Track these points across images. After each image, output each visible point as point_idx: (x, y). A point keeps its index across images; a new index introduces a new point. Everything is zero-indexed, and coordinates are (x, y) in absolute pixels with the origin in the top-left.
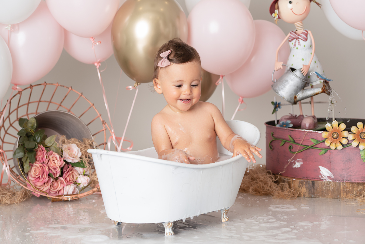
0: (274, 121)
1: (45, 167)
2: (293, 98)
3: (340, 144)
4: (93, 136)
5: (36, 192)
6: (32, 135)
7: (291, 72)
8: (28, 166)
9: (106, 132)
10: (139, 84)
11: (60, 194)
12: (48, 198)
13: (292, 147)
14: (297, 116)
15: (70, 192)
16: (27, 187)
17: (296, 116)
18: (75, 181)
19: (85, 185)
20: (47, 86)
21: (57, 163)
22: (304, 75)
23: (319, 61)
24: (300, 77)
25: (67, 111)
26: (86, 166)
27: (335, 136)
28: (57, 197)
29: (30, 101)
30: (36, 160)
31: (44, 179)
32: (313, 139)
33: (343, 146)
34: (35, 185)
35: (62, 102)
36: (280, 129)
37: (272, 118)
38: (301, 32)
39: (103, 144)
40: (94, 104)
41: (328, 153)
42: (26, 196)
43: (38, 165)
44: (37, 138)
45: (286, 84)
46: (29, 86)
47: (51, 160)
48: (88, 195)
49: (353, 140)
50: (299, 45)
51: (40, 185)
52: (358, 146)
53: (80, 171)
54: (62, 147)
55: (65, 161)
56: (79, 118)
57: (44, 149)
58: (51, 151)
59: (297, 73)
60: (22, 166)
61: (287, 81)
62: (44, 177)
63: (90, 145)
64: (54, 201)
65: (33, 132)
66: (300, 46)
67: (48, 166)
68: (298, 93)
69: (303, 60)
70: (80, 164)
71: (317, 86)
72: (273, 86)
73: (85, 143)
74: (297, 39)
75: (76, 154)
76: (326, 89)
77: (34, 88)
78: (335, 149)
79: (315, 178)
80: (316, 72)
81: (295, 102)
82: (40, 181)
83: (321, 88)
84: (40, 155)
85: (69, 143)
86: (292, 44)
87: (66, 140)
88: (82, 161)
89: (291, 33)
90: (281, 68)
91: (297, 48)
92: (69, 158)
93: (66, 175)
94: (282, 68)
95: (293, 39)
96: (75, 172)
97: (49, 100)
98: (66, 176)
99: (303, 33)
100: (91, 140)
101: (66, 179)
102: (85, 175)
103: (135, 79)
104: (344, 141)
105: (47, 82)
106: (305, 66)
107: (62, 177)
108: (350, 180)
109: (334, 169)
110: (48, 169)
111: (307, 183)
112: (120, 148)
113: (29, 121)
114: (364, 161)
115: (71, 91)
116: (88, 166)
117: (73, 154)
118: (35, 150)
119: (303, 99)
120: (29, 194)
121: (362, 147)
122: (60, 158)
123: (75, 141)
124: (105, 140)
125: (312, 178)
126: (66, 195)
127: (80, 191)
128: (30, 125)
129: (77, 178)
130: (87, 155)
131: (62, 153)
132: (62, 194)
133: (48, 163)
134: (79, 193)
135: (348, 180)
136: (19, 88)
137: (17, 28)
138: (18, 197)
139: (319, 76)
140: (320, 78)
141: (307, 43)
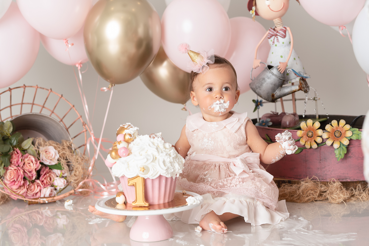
1: (20, 170)
2: (271, 96)
3: (315, 143)
4: (72, 139)
5: (14, 196)
6: (8, 139)
7: (268, 70)
8: (3, 169)
9: (86, 133)
10: (113, 85)
11: (37, 197)
12: (25, 201)
14: (279, 114)
15: (47, 195)
16: (4, 191)
17: (278, 113)
18: (52, 183)
19: (62, 187)
20: (26, 88)
21: (32, 166)
22: (281, 73)
23: (299, 57)
24: (277, 75)
25: (49, 115)
26: (63, 168)
28: (33, 200)
29: (12, 104)
30: (12, 164)
33: (318, 145)
34: (12, 189)
35: (44, 104)
37: (255, 116)
38: (280, 29)
39: (84, 145)
40: (75, 106)
41: (304, 152)
42: (4, 199)
43: (13, 169)
44: (13, 141)
45: (263, 82)
46: (7, 89)
47: (27, 163)
48: (64, 197)
49: (328, 138)
50: (277, 41)
52: (332, 145)
53: (58, 173)
54: (38, 150)
55: (41, 163)
57: (19, 152)
58: (27, 154)
59: (274, 71)
61: (264, 79)
62: (19, 180)
63: (68, 147)
64: (30, 203)
65: (9, 135)
66: (279, 43)
67: (23, 170)
68: (275, 91)
69: (282, 57)
70: (58, 166)
72: (251, 84)
73: (63, 145)
74: (275, 36)
77: (12, 91)
78: (310, 148)
79: (291, 178)
81: (273, 100)
82: (16, 184)
83: (298, 85)
84: (14, 160)
85: (46, 145)
86: (271, 41)
87: (42, 143)
88: (59, 164)
89: (270, 30)
90: (259, 66)
91: (276, 45)
92: (46, 160)
93: (43, 177)
95: (271, 36)
96: (52, 174)
97: (31, 102)
98: (43, 179)
99: (281, 30)
100: (69, 142)
101: (43, 181)
102: (63, 177)
103: (109, 81)
104: (319, 140)
105: (26, 85)
106: (283, 63)
107: (39, 179)
108: (326, 179)
109: (310, 168)
110: (23, 172)
111: (284, 182)
112: (98, 149)
113: (5, 124)
114: (339, 160)
115: (51, 93)
116: (65, 168)
117: (50, 156)
118: (11, 154)
119: (280, 97)
120: (7, 197)
121: (336, 145)
122: (36, 161)
123: (52, 143)
124: (85, 142)
125: (289, 177)
126: (43, 198)
127: (57, 193)
128: (5, 128)
129: (54, 180)
130: (65, 157)
131: (38, 156)
132: (39, 197)
133: (24, 166)
134: (56, 196)
135: (324, 179)
139: (296, 73)
140: (297, 75)
141: (286, 40)
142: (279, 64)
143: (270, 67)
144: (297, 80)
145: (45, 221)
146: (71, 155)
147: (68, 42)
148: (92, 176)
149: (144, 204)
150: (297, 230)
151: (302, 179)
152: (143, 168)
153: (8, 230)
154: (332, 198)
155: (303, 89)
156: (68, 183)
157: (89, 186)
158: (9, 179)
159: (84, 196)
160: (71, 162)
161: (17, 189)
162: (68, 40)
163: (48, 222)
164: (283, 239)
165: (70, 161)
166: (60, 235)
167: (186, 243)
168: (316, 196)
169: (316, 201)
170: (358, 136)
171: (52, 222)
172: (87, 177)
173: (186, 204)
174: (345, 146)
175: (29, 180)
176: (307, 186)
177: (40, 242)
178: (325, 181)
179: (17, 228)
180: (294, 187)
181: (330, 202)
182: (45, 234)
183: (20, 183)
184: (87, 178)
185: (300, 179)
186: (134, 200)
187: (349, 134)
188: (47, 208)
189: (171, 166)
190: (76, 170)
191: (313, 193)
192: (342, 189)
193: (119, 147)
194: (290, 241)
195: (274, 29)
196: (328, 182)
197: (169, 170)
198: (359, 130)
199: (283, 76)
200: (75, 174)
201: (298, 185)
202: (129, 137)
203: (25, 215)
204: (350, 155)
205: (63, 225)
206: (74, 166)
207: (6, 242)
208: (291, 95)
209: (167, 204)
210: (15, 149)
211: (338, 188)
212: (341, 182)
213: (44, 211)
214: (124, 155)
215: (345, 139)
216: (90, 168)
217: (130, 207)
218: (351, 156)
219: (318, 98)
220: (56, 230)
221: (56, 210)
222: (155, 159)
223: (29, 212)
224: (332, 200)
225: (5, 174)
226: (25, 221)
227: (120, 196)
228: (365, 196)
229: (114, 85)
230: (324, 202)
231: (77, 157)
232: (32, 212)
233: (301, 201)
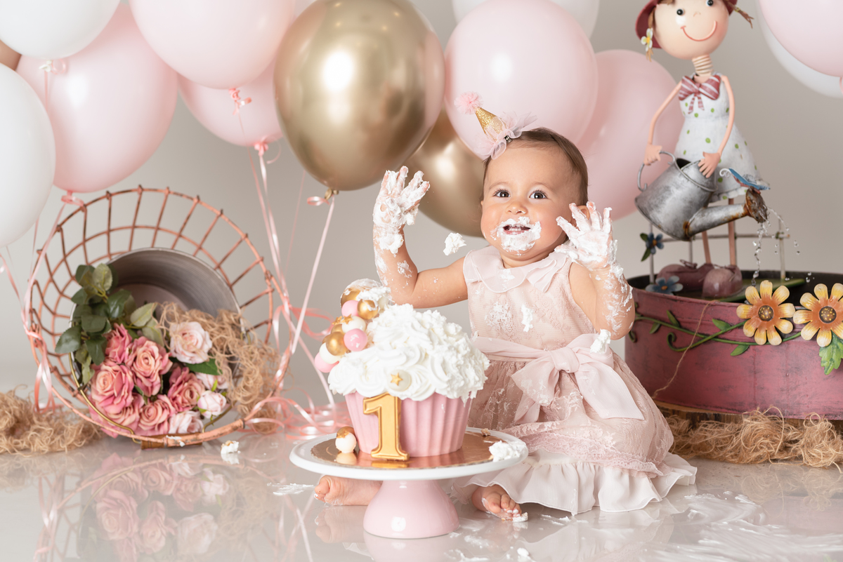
0: (646, 278)
1: (125, 373)
2: (682, 228)
3: (777, 333)
4: (241, 308)
5: (109, 428)
6: (101, 303)
7: (676, 168)
8: (89, 369)
9: (272, 297)
10: (335, 192)
11: (161, 432)
12: (134, 441)
13: (673, 336)
14: (698, 267)
15: (184, 429)
16: (90, 417)
17: (696, 265)
18: (194, 403)
19: (217, 414)
20: (144, 194)
21: (152, 364)
22: (705, 176)
23: (746, 143)
24: (698, 181)
25: (191, 251)
26: (221, 371)
28: (153, 440)
29: (112, 227)
30: (108, 358)
31: (124, 400)
32: (719, 320)
33: (782, 338)
34: (106, 412)
35: (182, 230)
36: (651, 295)
38: (706, 79)
39: (267, 322)
40: (249, 236)
41: (751, 352)
42: (89, 435)
43: (110, 369)
44: (112, 309)
45: (664, 195)
46: (103, 193)
47: (141, 357)
48: (221, 435)
49: (805, 324)
50: (699, 107)
51: (116, 412)
52: (814, 338)
53: (208, 381)
54: (167, 330)
55: (172, 359)
57: (125, 332)
58: (142, 339)
59: (691, 171)
61: (667, 189)
62: (123, 394)
63: (233, 325)
64: (146, 446)
65: (104, 295)
66: (704, 110)
67: (132, 372)
68: (692, 216)
69: (708, 141)
70: (209, 367)
72: (641, 200)
73: (221, 320)
74: (695, 96)
77: (114, 198)
78: (765, 344)
79: (721, 408)
81: (687, 234)
82: (116, 402)
83: (743, 204)
84: (114, 351)
85: (185, 320)
86: (686, 105)
87: (177, 315)
88: (212, 361)
89: (683, 81)
90: (657, 160)
91: (696, 115)
92: (182, 353)
93: (176, 390)
94: (659, 158)
95: (686, 94)
96: (196, 384)
97: (154, 224)
98: (176, 394)
99: (709, 81)
100: (235, 314)
101: (174, 399)
102: (218, 391)
103: (325, 182)
104: (786, 327)
105: (144, 186)
106: (709, 154)
107: (167, 394)
108: (799, 413)
109: (762, 388)
110: (133, 378)
111: (705, 417)
112: (298, 331)
113: (95, 271)
114: (829, 372)
115: (198, 205)
116: (224, 371)
117: (192, 344)
118: (106, 337)
119: (703, 229)
120: (95, 430)
121: (823, 340)
122: (161, 353)
123: (198, 316)
124: (270, 315)
125: (717, 407)
126: (174, 435)
127: (206, 426)
128: (97, 280)
129: (200, 397)
130: (225, 346)
131: (166, 342)
132: (166, 433)
133: (134, 365)
134: (203, 431)
135: (795, 413)
136: (77, 199)
137: (64, 66)
138: (68, 438)
139: (738, 178)
140: (741, 182)
141: (719, 104)
142: (701, 157)
143: (682, 163)
144: (740, 193)
145: (176, 486)
146: (239, 343)
147: (239, 94)
148: (283, 390)
149: (397, 455)
150: (732, 524)
151: (746, 413)
152: (399, 377)
153: (96, 503)
154: (810, 455)
155: (753, 213)
156: (230, 405)
157: (275, 413)
158: (100, 392)
159: (264, 435)
160: (237, 359)
161: (117, 414)
162: (239, 91)
163: (183, 488)
164: (701, 541)
165: (236, 356)
166: (208, 517)
167: (487, 545)
168: (776, 449)
169: (775, 460)
171: (191, 489)
172: (271, 393)
173: (490, 458)
175: (145, 396)
176: (756, 427)
177: (164, 532)
178: (796, 417)
179: (115, 500)
180: (726, 429)
181: (805, 464)
182: (176, 514)
183: (126, 400)
184: (273, 395)
185: (741, 411)
186: (376, 447)
188: (183, 457)
189: (459, 374)
190: (248, 375)
191: (768, 443)
192: (833, 437)
193: (346, 328)
194: (716, 546)
195: (693, 80)
196: (802, 420)
197: (454, 382)
200: (247, 384)
201: (737, 426)
202: (370, 308)
203: (134, 471)
205: (216, 495)
206: (244, 367)
207: (91, 529)
208: (726, 226)
209: (447, 458)
210: (117, 325)
211: (823, 435)
212: (831, 421)
213: (174, 464)
214: (357, 346)
216: (279, 373)
217: (367, 460)
219: (785, 235)
220: (200, 507)
221: (202, 462)
222: (424, 357)
223: (142, 465)
224: (810, 461)
225: (93, 380)
226: (134, 484)
227: (344, 436)
229: (338, 192)
230: (791, 465)
231: (250, 349)
232: (150, 465)
233: (741, 459)
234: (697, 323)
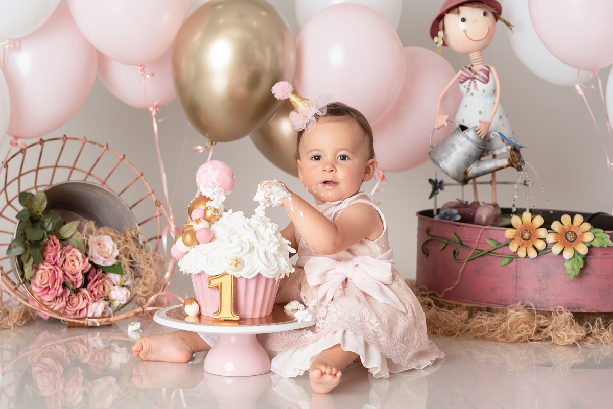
0: (432, 211)
1: (57, 271)
2: (463, 174)
3: (534, 249)
4: (139, 225)
5: (43, 312)
6: (38, 220)
7: (460, 131)
8: (31, 268)
9: (160, 219)
10: (214, 143)
11: (82, 316)
12: (62, 322)
13: (457, 251)
14: (469, 204)
15: (99, 313)
16: (28, 303)
17: (467, 203)
18: (106, 295)
19: (124, 302)
20: (68, 141)
21: (77, 265)
22: (480, 137)
23: (506, 115)
24: (475, 140)
25: (100, 183)
26: (125, 271)
27: (526, 235)
28: (77, 321)
29: (41, 166)
30: (45, 260)
31: (56, 291)
32: (491, 239)
33: (538, 252)
34: (41, 300)
35: (92, 169)
36: (440, 222)
37: (429, 205)
38: (480, 69)
39: (156, 238)
40: (144, 174)
41: (514, 263)
42: (27, 318)
43: (46, 268)
44: (46, 224)
45: (451, 150)
46: (38, 140)
47: (69, 260)
48: (127, 318)
49: (555, 243)
50: (475, 88)
51: (49, 300)
52: (561, 253)
53: (115, 279)
54: (87, 241)
55: (91, 262)
56: (119, 195)
57: (57, 242)
58: (69, 247)
59: (470, 134)
60: (22, 268)
61: (453, 146)
62: (55, 286)
63: (134, 238)
64: (71, 326)
65: (41, 214)
66: (478, 90)
67: (63, 271)
68: (470, 166)
69: (480, 113)
70: (116, 269)
71: (502, 156)
72: (432, 153)
73: (125, 235)
74: (472, 80)
75: (110, 252)
76: (516, 160)
77: (46, 144)
78: (525, 257)
79: (491, 303)
80: (500, 133)
81: (464, 179)
82: (50, 293)
83: (506, 158)
84: (50, 254)
85: (100, 234)
86: (465, 87)
87: (94, 229)
88: (120, 264)
89: (463, 70)
90: (444, 125)
91: (472, 94)
92: (98, 258)
93: (93, 286)
94: (446, 125)
95: (465, 79)
96: (107, 281)
97: (71, 165)
98: (93, 288)
99: (482, 70)
100: (136, 230)
101: (92, 291)
102: (123, 286)
103: (207, 135)
104: (540, 245)
105: (68, 136)
106: (484, 122)
107: (86, 288)
108: (548, 307)
109: (522, 289)
110: (63, 275)
111: (480, 309)
113: (34, 197)
114: (571, 277)
115: (107, 151)
116: (128, 272)
117: (105, 251)
118: (43, 244)
119: (478, 175)
120: (31, 313)
121: (568, 254)
122: (83, 257)
123: (109, 231)
124: (159, 232)
125: (488, 302)
126: (91, 318)
127: (115, 312)
128: (36, 203)
129: (110, 291)
130: (128, 255)
131: (87, 249)
132: (85, 316)
133: (64, 265)
134: (113, 315)
135: (545, 306)
136: (22, 143)
137: (18, 44)
138: (13, 319)
141: (489, 87)
142: (478, 124)
143: (463, 128)
144: (503, 150)
145: (91, 356)
146: (138, 252)
147: (145, 70)
148: (169, 287)
151: (510, 306)
153: (30, 367)
154: (557, 336)
156: (132, 297)
157: (163, 303)
158: (39, 285)
160: (138, 263)
161: (50, 302)
162: (145, 67)
163: (96, 357)
165: (136, 261)
166: (112, 380)
168: (532, 332)
169: (531, 340)
170: (602, 241)
171: (102, 359)
172: (162, 289)
174: (582, 256)
175: (71, 289)
176: (518, 316)
177: (82, 391)
178: (546, 310)
179: (47, 365)
180: (496, 317)
181: (553, 343)
182: (91, 376)
183: (57, 291)
185: (506, 305)
187: (588, 237)
188: (98, 334)
190: (146, 275)
191: (527, 328)
192: (573, 324)
196: (551, 312)
198: (604, 232)
199: (483, 142)
200: (145, 282)
201: (504, 315)
203: (60, 344)
204: (587, 270)
205: (121, 364)
206: (142, 269)
207: (27, 387)
211: (567, 322)
212: (572, 313)
213: (90, 339)
215: (582, 245)
216: (167, 275)
218: (590, 272)
220: (106, 372)
221: (112, 337)
223: (67, 340)
224: (557, 340)
225: (33, 276)
226: (61, 354)
228: (609, 336)
230: (543, 343)
231: (147, 256)
232: (73, 340)
233: (508, 339)
234: (475, 242)
